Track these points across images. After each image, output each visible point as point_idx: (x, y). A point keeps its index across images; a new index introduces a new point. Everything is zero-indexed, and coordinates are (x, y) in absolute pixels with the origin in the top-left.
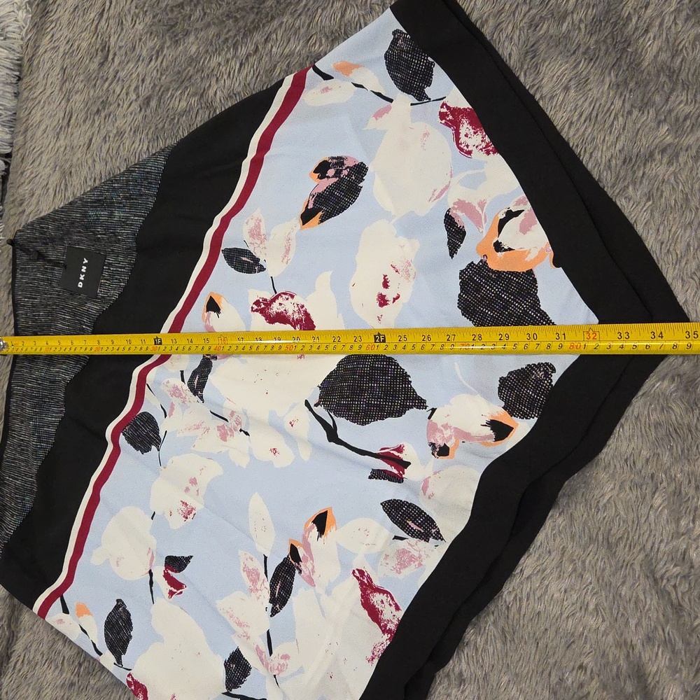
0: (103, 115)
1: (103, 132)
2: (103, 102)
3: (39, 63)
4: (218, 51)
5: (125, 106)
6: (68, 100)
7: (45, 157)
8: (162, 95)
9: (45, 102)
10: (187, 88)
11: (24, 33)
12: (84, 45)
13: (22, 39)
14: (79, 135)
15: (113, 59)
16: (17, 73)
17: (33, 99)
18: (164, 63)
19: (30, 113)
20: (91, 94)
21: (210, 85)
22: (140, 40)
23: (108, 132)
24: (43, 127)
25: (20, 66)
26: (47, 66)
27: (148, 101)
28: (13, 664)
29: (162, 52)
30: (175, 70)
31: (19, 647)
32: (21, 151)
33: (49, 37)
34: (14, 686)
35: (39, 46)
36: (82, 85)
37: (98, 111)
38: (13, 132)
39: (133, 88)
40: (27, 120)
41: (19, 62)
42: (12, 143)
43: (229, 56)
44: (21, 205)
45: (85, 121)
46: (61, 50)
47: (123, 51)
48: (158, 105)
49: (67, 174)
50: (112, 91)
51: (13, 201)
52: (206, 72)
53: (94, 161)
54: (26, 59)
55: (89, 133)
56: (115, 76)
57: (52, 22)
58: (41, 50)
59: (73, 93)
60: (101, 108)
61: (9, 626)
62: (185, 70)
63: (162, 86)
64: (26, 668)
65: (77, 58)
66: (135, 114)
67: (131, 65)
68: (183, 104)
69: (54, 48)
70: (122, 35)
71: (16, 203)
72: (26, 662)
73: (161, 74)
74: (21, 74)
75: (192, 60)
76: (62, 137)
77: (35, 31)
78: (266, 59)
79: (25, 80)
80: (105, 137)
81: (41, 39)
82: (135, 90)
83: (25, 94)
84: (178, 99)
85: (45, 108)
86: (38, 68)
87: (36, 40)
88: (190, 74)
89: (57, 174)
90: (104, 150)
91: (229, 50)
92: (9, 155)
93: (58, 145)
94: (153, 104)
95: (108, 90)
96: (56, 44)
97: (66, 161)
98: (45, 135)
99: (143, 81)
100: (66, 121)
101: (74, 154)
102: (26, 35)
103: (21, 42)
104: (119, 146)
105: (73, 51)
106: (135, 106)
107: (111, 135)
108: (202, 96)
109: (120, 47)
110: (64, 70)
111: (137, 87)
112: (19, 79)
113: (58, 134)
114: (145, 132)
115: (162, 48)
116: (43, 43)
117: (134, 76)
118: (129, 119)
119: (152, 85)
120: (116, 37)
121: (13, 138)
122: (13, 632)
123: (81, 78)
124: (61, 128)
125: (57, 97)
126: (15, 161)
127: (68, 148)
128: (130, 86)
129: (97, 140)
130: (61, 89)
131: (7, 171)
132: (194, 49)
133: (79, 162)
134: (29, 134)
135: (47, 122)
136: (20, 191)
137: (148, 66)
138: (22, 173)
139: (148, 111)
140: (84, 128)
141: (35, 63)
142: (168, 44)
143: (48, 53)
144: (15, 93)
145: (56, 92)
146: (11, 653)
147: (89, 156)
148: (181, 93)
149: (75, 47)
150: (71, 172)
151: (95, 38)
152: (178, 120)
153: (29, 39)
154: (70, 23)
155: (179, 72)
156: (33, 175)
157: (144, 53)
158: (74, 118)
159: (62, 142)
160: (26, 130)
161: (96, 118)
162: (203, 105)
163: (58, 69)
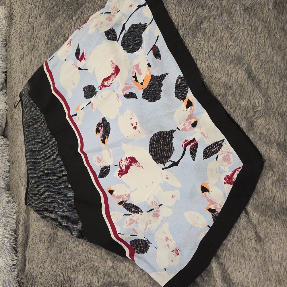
0: (34, 50)
1: (35, 56)
2: (33, 46)
3: (12, 38)
4: (67, 21)
5: (41, 46)
6: (23, 48)
7: (18, 70)
8: (52, 39)
9: (15, 51)
10: (59, 35)
11: (5, 28)
12: (25, 28)
13: (5, 30)
14: (27, 59)
15: (35, 31)
16: (5, 43)
17: (11, 51)
18: (51, 28)
19: (11, 56)
20: (30, 44)
21: (66, 33)
22: (43, 22)
23: (36, 56)
24: (16, 60)
25: (6, 40)
26: (14, 38)
27: (48, 42)
28: (29, 246)
29: (50, 24)
30: (55, 30)
31: (30, 240)
32: (10, 69)
33: (14, 28)
34: (30, 253)
35: (11, 32)
36: (26, 42)
37: (32, 49)
38: (6, 63)
39: (42, 39)
40: (11, 58)
41: (5, 39)
42: (6, 68)
43: (71, 21)
44: (12, 88)
45: (29, 54)
46: (18, 31)
47: (38, 27)
48: (51, 43)
49: (25, 74)
50: (36, 42)
51: (9, 88)
52: (64, 28)
53: (33, 67)
54: (7, 37)
55: (31, 58)
56: (37, 37)
57: (14, 23)
58: (12, 33)
59: (24, 45)
60: (33, 48)
61: (25, 233)
62: (58, 29)
63: (51, 36)
64: (33, 246)
65: (24, 33)
66: (44, 48)
67: (41, 31)
68: (59, 41)
69: (16, 31)
70: (37, 22)
71: (11, 88)
72: (33, 244)
73: (51, 32)
74: (6, 42)
75: (59, 26)
76: (22, 61)
77: (9, 27)
78: (82, 19)
79: (8, 45)
80: (36, 58)
81: (11, 29)
82: (43, 40)
83: (9, 49)
84: (57, 40)
85: (16, 53)
86: (12, 40)
87: (10, 30)
88: (59, 30)
89: (22, 74)
90: (36, 63)
91: (70, 19)
92: (6, 72)
93: (21, 64)
94: (49, 43)
95: (35, 42)
96: (16, 30)
97: (25, 69)
98: (17, 62)
99: (45, 36)
100: (23, 56)
101: (27, 66)
102: (6, 28)
103: (5, 32)
104: (40, 60)
105: (22, 31)
106: (44, 45)
107: (37, 56)
108: (64, 37)
109: (37, 26)
110: (20, 38)
111: (44, 39)
112: (6, 45)
113: (21, 60)
114: (48, 53)
115: (49, 23)
116: (12, 31)
117: (42, 35)
118: (42, 50)
119: (48, 36)
120: (35, 23)
121: (7, 66)
122: (27, 235)
123: (25, 40)
124: (21, 58)
125: (19, 48)
126: (8, 73)
127: (25, 65)
128: (41, 38)
129: (33, 59)
130: (20, 45)
131: (6, 78)
132: (59, 22)
133: (29, 68)
134: (12, 63)
135: (17, 57)
136: (11, 83)
137: (46, 30)
138: (11, 77)
139: (48, 45)
140: (29, 56)
141: (10, 38)
142: (51, 22)
143: (14, 34)
144: (5, 50)
145: (18, 46)
146: (28, 243)
147: (31, 66)
148: (57, 37)
149: (23, 29)
150: (27, 73)
151: (28, 25)
152: (58, 46)
153: (7, 30)
154: (20, 21)
155: (56, 31)
156: (15, 77)
157: (45, 26)
158: (25, 53)
159: (22, 63)
160: (11, 62)
161: (32, 52)
162: (65, 40)
163: (18, 38)
